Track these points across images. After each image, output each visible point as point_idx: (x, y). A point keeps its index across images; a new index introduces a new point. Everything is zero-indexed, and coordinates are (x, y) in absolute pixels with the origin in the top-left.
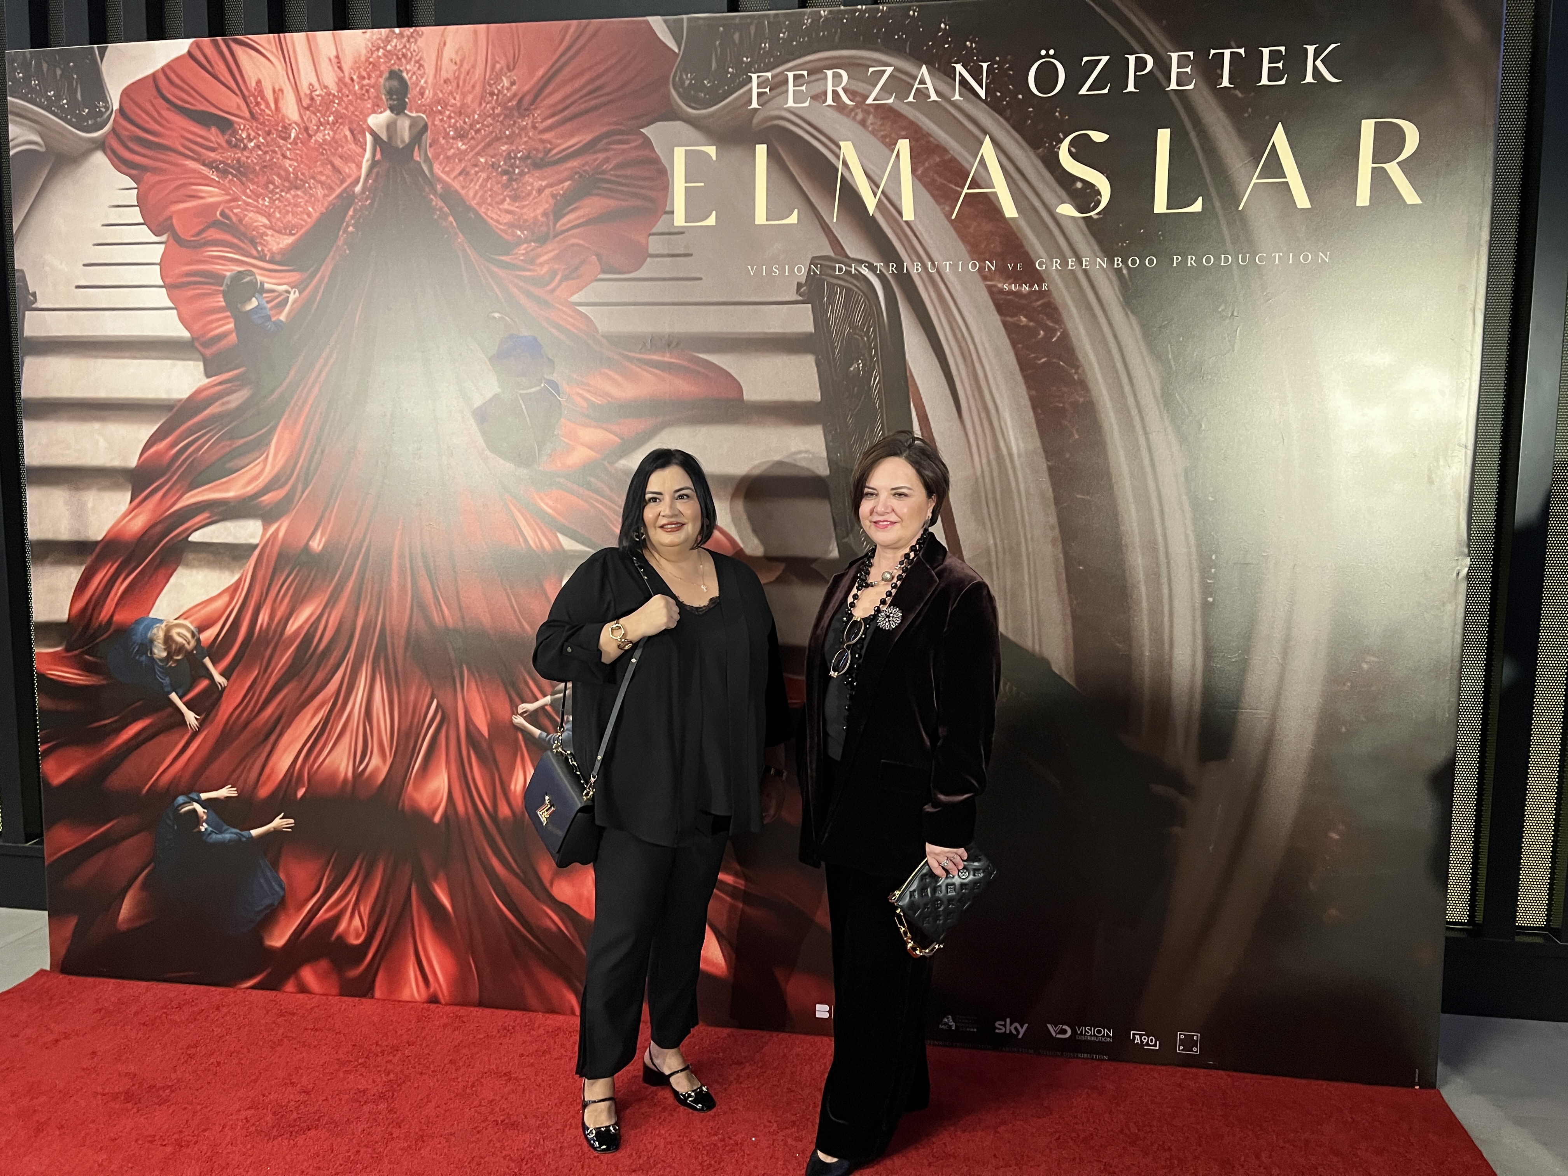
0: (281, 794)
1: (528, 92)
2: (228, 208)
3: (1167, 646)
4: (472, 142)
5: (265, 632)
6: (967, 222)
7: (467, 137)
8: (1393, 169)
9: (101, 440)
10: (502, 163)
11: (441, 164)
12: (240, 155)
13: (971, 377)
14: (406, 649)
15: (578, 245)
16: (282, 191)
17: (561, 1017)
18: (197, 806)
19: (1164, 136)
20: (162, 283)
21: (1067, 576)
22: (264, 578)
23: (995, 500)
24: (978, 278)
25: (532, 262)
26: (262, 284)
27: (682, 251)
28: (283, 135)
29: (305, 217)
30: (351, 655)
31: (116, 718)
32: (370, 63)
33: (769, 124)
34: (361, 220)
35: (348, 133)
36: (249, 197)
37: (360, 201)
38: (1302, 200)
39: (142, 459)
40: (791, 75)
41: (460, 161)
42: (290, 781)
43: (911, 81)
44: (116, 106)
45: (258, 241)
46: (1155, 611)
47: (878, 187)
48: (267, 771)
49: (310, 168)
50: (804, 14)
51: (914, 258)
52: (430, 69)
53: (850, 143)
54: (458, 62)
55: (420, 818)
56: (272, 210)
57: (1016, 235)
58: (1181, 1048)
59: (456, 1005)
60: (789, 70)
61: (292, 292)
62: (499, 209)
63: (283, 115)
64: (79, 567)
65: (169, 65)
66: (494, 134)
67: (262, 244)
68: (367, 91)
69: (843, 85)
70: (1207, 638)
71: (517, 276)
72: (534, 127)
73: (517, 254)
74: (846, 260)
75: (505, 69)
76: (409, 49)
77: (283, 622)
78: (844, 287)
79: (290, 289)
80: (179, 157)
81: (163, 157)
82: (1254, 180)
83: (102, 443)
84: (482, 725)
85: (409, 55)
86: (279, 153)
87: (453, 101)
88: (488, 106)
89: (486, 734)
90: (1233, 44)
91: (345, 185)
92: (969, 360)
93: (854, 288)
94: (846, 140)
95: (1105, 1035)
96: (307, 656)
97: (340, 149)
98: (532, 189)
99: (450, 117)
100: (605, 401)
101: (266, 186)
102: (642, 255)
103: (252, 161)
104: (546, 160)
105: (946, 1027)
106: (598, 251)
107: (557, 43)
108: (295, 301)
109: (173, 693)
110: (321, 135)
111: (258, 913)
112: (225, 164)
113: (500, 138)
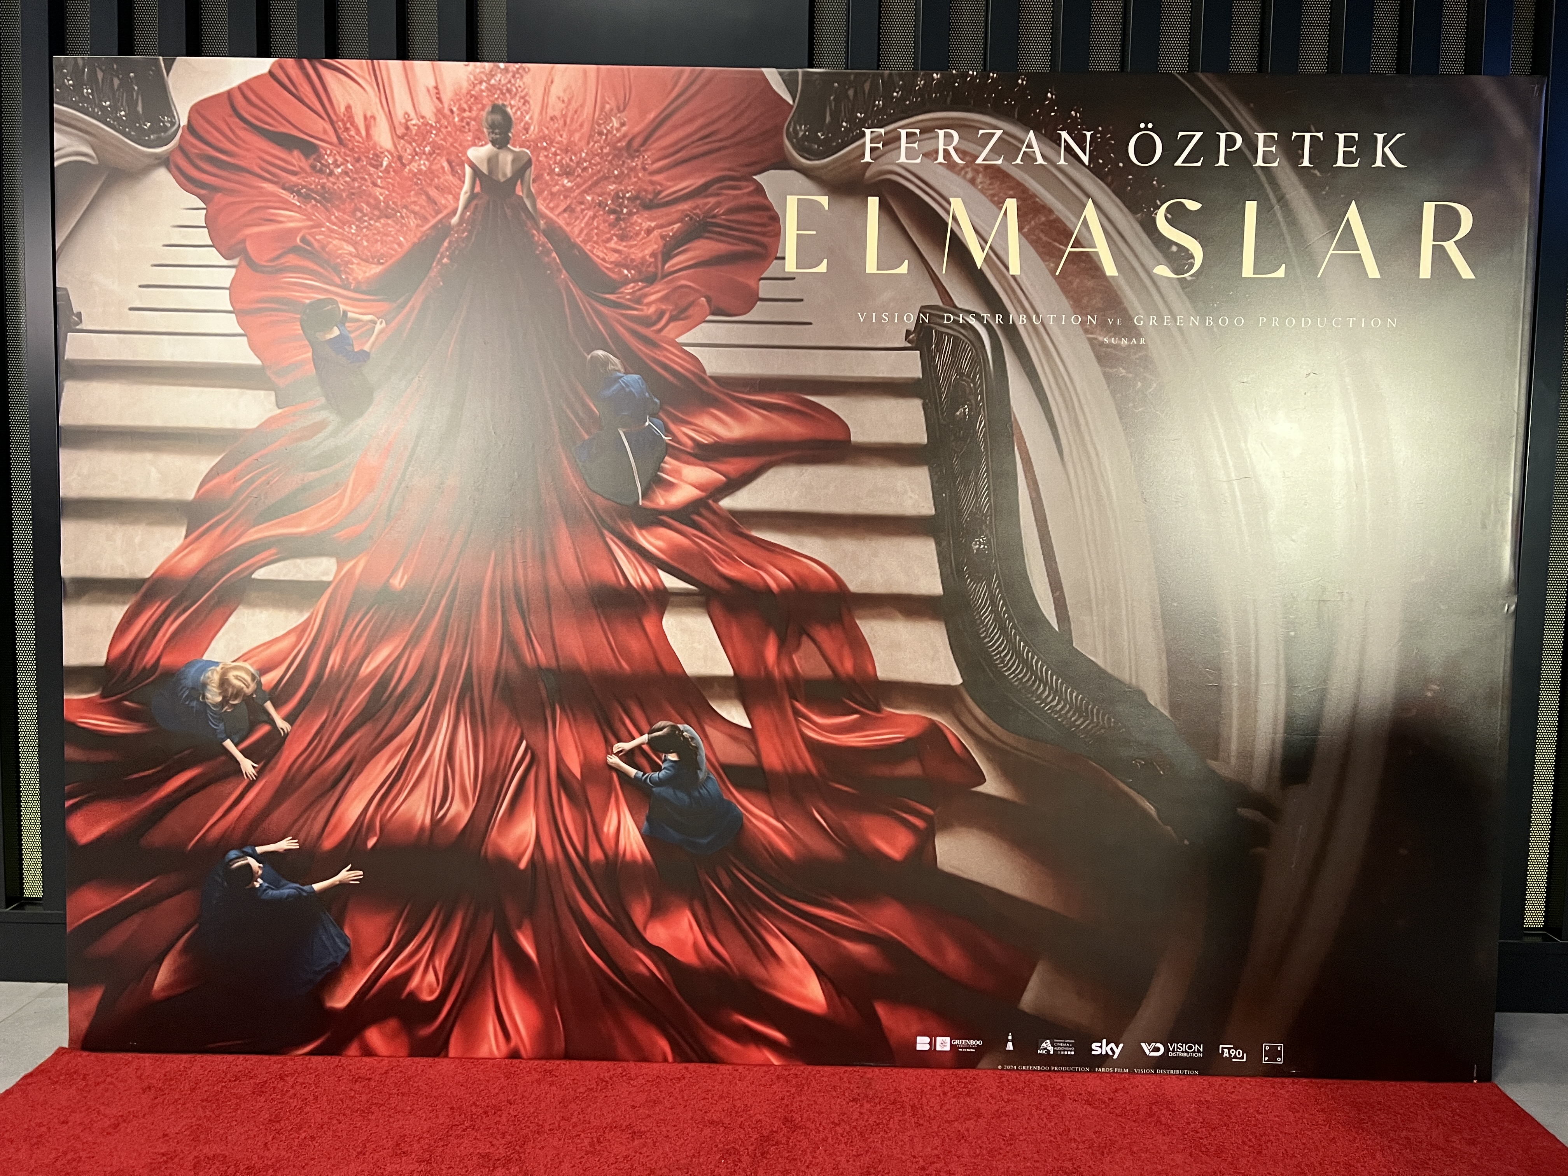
0: (349, 844)
1: (639, 134)
2: (310, 234)
3: (1253, 678)
4: (578, 179)
5: (337, 673)
6: (1070, 279)
7: (573, 174)
8: (1450, 247)
9: (153, 470)
10: (609, 202)
11: (544, 200)
12: (325, 181)
13: (1074, 424)
14: (494, 689)
15: (689, 287)
16: (370, 219)
18: (251, 861)
19: (1251, 207)
20: (231, 309)
21: (1162, 612)
22: (337, 616)
24: (1080, 331)
25: (639, 301)
26: (345, 313)
27: (792, 296)
28: (375, 163)
29: (396, 246)
30: (433, 696)
31: (159, 768)
32: (472, 96)
33: (881, 177)
34: (457, 252)
35: (445, 164)
36: (334, 224)
37: (456, 232)
38: (1373, 271)
40: (903, 133)
41: (566, 197)
42: (359, 830)
43: (1019, 145)
44: (184, 122)
45: (342, 269)
47: (986, 243)
48: (334, 820)
49: (403, 198)
50: (918, 76)
51: (1020, 310)
52: (536, 106)
53: (959, 199)
54: (566, 100)
55: (505, 865)
56: (359, 238)
57: (1114, 291)
58: (1266, 1059)
59: (540, 1059)
60: (902, 127)
61: (378, 322)
62: (606, 248)
63: (375, 144)
64: (120, 607)
65: (246, 83)
66: (602, 173)
67: (346, 273)
68: (468, 124)
69: (954, 144)
70: (1289, 669)
71: (622, 315)
72: (644, 169)
73: (622, 293)
74: (954, 310)
75: (615, 110)
76: (514, 85)
77: (357, 662)
78: (952, 335)
79: (376, 319)
80: (256, 179)
81: (236, 178)
82: (1331, 252)
83: (154, 474)
84: (575, 766)
85: (514, 90)
86: (369, 180)
87: (559, 138)
88: (596, 145)
89: (579, 776)
90: (1313, 129)
91: (440, 216)
92: (1070, 406)
93: (961, 337)
94: (955, 197)
95: (1196, 1050)
96: (384, 698)
97: (436, 180)
98: (641, 230)
99: (555, 154)
100: (712, 441)
101: (353, 214)
102: (752, 299)
103: (338, 187)
104: (656, 201)
105: (1044, 1052)
106: (708, 293)
107: (670, 87)
108: (382, 331)
109: (229, 740)
110: (416, 165)
111: (318, 973)
112: (308, 189)
113: (608, 178)
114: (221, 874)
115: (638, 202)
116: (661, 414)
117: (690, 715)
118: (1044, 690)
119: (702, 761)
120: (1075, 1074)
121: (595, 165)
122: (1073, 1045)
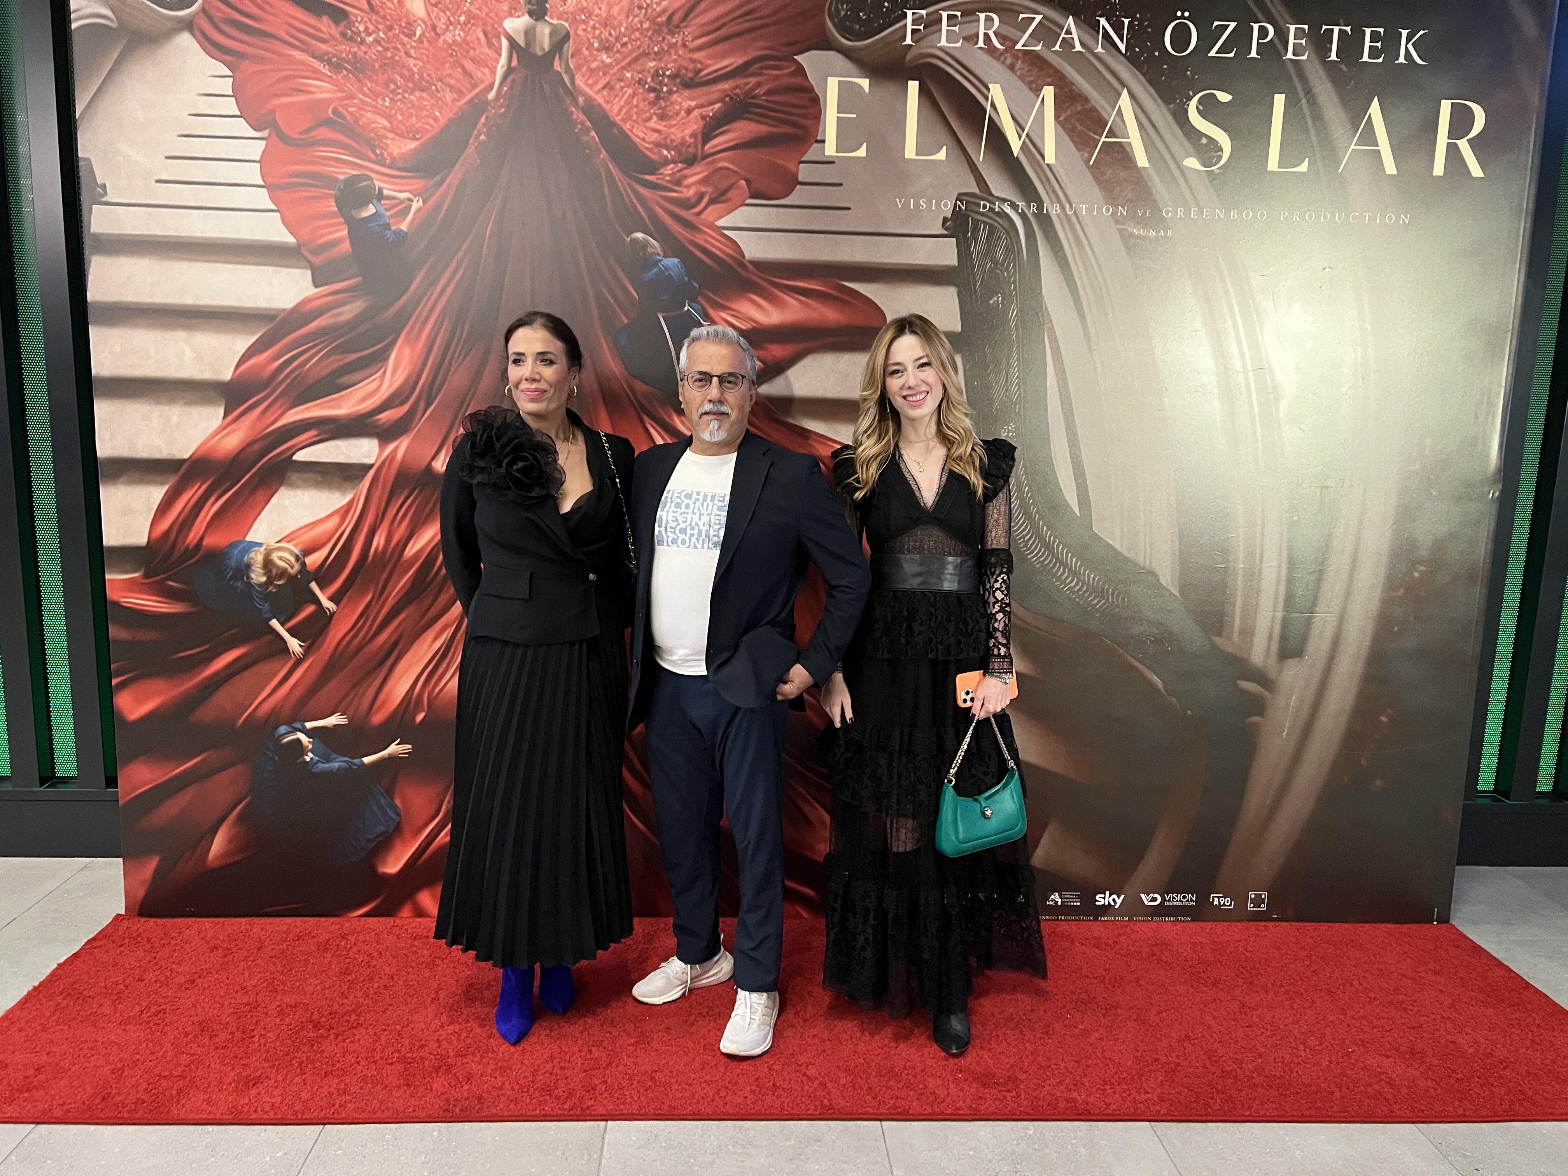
0: (397, 719)
1: (679, 9)
2: (342, 106)
3: (1258, 560)
4: (618, 55)
5: (381, 555)
6: (1103, 169)
7: (612, 50)
8: (1463, 145)
9: (188, 349)
10: (649, 80)
11: (583, 76)
12: (356, 49)
15: (729, 169)
16: (405, 92)
18: (301, 736)
19: (1279, 100)
20: (262, 183)
22: (380, 500)
24: (1111, 221)
25: (678, 183)
26: (380, 190)
27: (832, 181)
28: (407, 32)
29: (432, 121)
31: (206, 647)
33: (922, 61)
34: (494, 129)
35: (481, 35)
36: (367, 96)
37: (493, 108)
38: (1390, 168)
39: (238, 372)
40: (945, 15)
41: (604, 74)
42: (407, 707)
43: (1059, 31)
45: (376, 143)
47: (1023, 130)
48: (382, 697)
49: (438, 70)
51: (1054, 200)
53: (998, 86)
56: (393, 112)
57: (1145, 183)
58: (1251, 905)
60: (944, 9)
61: (415, 200)
62: (646, 128)
63: (408, 10)
66: (641, 49)
67: (381, 148)
69: (995, 28)
70: (1291, 551)
71: (662, 197)
72: (684, 46)
73: (661, 174)
74: (990, 198)
77: (400, 545)
78: (987, 223)
79: (413, 197)
80: (284, 46)
81: (264, 44)
82: (1352, 147)
83: (189, 353)
86: (402, 50)
87: (599, 12)
88: (636, 19)
90: (1342, 23)
91: (476, 91)
93: (996, 225)
94: (995, 83)
95: (1190, 899)
96: (429, 579)
97: (472, 52)
98: (681, 109)
99: (594, 28)
100: (750, 326)
101: (386, 85)
102: (791, 182)
103: (370, 57)
104: (696, 80)
105: (1052, 903)
106: (749, 176)
108: (419, 210)
109: (274, 620)
110: (450, 35)
111: (370, 841)
112: (339, 59)
113: (648, 54)
114: (271, 748)
115: (678, 80)
116: (700, 299)
118: (1064, 572)
120: (1081, 923)
121: (635, 41)
122: (1080, 897)
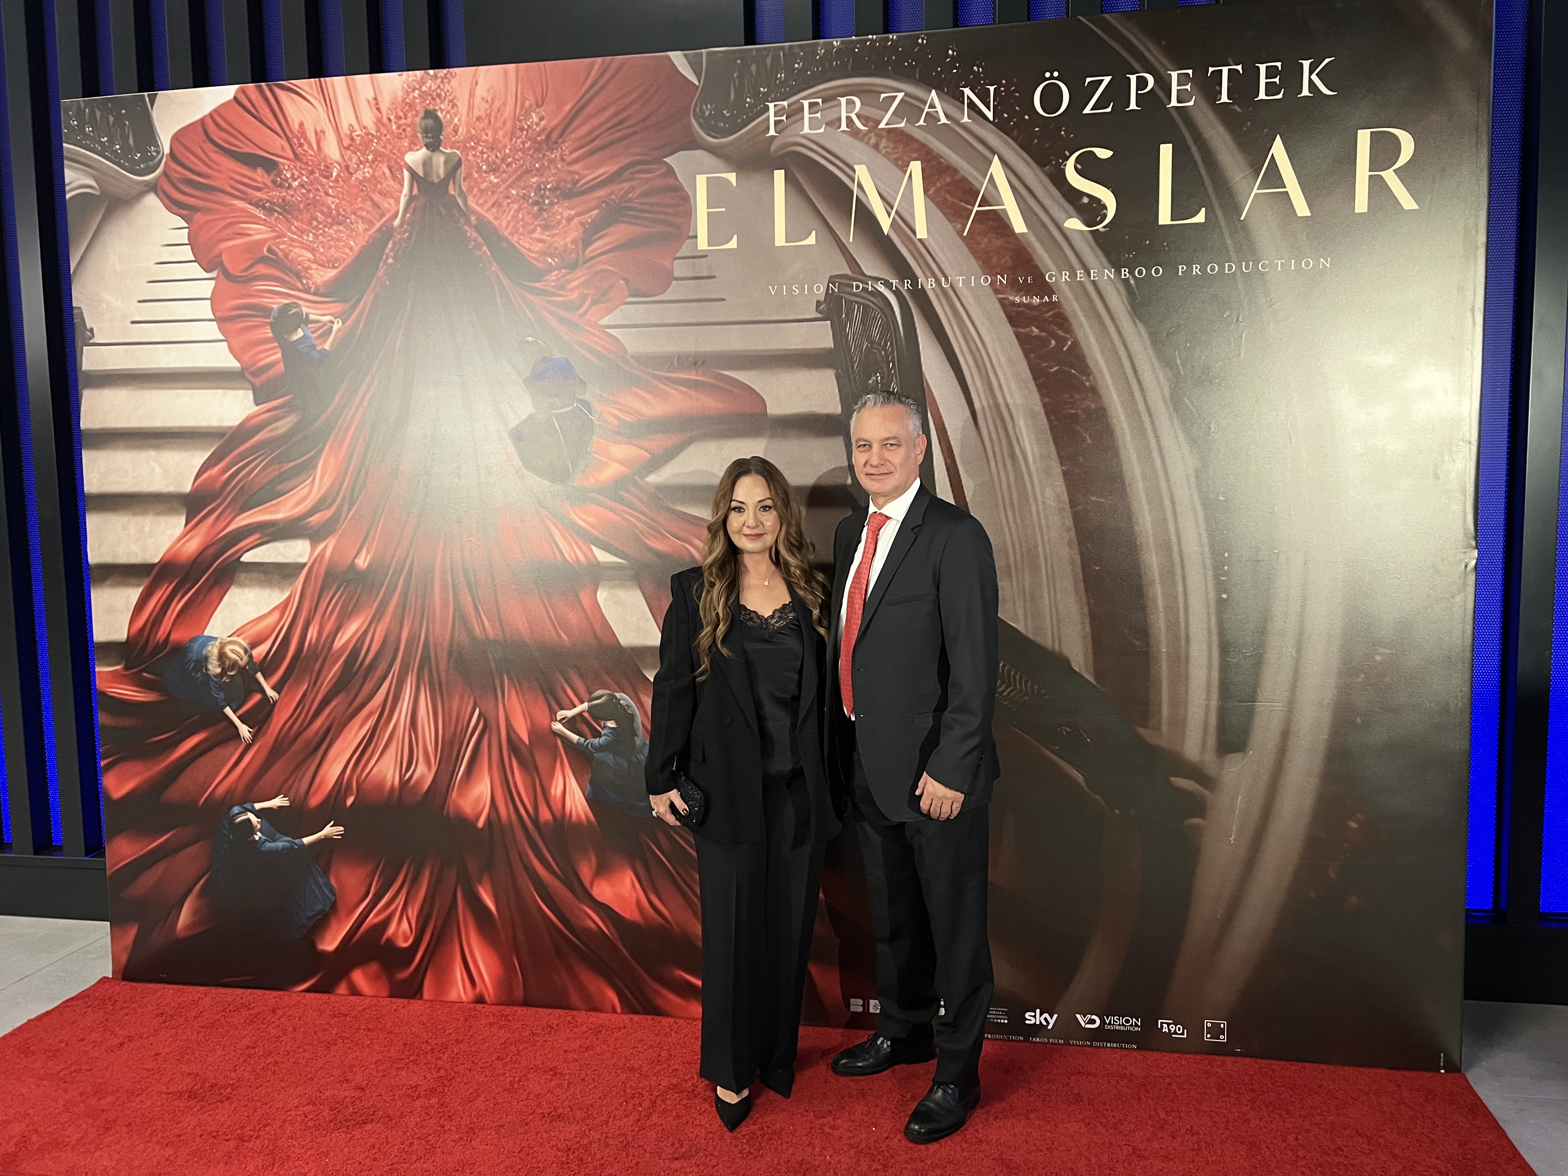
0: (331, 803)
1: (556, 126)
2: (274, 244)
3: (1183, 643)
4: (504, 175)
5: (313, 647)
6: (978, 238)
7: (499, 171)
8: (1389, 176)
9: (157, 466)
10: (532, 194)
11: (475, 196)
12: (284, 194)
13: (986, 387)
14: (449, 659)
15: (606, 270)
16: (325, 226)
17: (603, 1015)
18: (251, 816)
19: (1166, 151)
20: (213, 317)
21: (1084, 575)
22: (313, 596)
23: (1012, 504)
24: (990, 290)
25: (563, 287)
26: (307, 315)
27: (705, 274)
28: (326, 174)
30: (396, 667)
31: (174, 732)
32: (406, 104)
33: (786, 150)
34: (400, 252)
35: (386, 170)
36: (294, 233)
37: (398, 234)
38: (1302, 208)
39: (196, 484)
40: (806, 103)
41: (493, 193)
42: (340, 789)
43: (922, 106)
44: (167, 150)
45: (303, 274)
46: (1171, 608)
47: (892, 208)
48: (318, 780)
49: (351, 204)
50: (818, 44)
51: (929, 274)
52: (463, 108)
53: (864, 166)
54: (490, 100)
55: (464, 823)
56: (316, 245)
57: (1025, 249)
58: (1209, 1036)
59: (501, 1004)
60: (805, 98)
61: (336, 321)
62: (531, 238)
63: (325, 156)
65: (216, 111)
66: (524, 168)
67: (307, 278)
68: (404, 130)
69: (856, 111)
70: (1221, 633)
71: (549, 302)
72: (563, 160)
73: (548, 280)
74: (862, 278)
75: (534, 105)
76: (442, 90)
77: (331, 636)
78: (861, 303)
79: (333, 319)
80: (228, 197)
81: (212, 197)
82: (1255, 191)
83: (158, 470)
84: (522, 731)
85: (443, 94)
86: (322, 191)
87: (485, 137)
88: (518, 141)
89: (527, 741)
90: (1231, 62)
91: (384, 220)
92: (983, 370)
93: (871, 304)
94: (860, 164)
95: (1134, 1024)
96: (355, 669)
97: (379, 186)
98: (562, 218)
99: (482, 153)
100: (635, 418)
101: (310, 223)
102: (669, 278)
103: (296, 199)
104: (575, 190)
106: (626, 276)
107: (582, 79)
108: (339, 331)
109: (228, 708)
110: (361, 173)
111: (310, 918)
112: (271, 203)
113: (531, 170)
114: (227, 827)
115: (559, 192)
117: (625, 683)
119: (638, 728)
120: (1011, 1043)
121: (518, 160)
122: (1006, 1013)
